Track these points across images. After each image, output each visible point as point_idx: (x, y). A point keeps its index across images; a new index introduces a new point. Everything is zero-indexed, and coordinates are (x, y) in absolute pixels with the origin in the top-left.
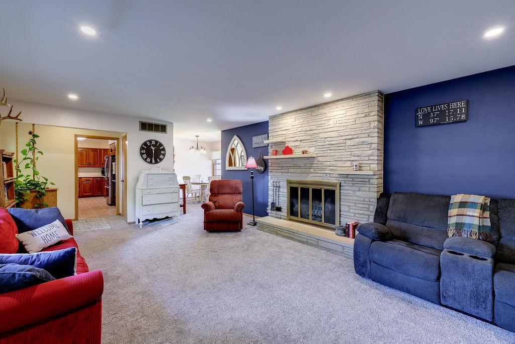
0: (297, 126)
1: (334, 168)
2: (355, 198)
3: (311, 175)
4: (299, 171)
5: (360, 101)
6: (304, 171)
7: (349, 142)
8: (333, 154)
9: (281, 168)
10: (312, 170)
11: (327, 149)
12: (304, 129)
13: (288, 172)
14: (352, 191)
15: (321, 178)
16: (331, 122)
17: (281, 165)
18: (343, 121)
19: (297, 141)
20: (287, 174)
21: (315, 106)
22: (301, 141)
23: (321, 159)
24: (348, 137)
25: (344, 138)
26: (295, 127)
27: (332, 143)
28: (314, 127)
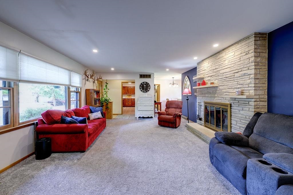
0: (210, 67)
1: (228, 94)
2: (240, 115)
3: (216, 98)
4: (210, 95)
5: (243, 44)
6: (212, 95)
7: (237, 75)
8: (227, 84)
9: (201, 94)
10: (216, 95)
11: (224, 81)
12: (212, 68)
13: (205, 97)
14: (238, 110)
15: (220, 100)
16: (226, 62)
17: (202, 92)
18: (233, 60)
19: (209, 76)
20: (204, 98)
21: (218, 53)
22: (211, 76)
23: (221, 87)
24: (236, 71)
25: (233, 72)
26: (208, 68)
27: (227, 76)
28: (217, 67)
